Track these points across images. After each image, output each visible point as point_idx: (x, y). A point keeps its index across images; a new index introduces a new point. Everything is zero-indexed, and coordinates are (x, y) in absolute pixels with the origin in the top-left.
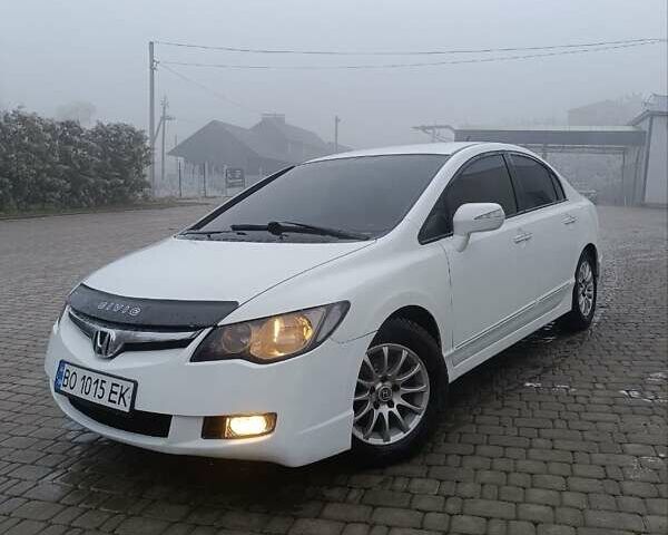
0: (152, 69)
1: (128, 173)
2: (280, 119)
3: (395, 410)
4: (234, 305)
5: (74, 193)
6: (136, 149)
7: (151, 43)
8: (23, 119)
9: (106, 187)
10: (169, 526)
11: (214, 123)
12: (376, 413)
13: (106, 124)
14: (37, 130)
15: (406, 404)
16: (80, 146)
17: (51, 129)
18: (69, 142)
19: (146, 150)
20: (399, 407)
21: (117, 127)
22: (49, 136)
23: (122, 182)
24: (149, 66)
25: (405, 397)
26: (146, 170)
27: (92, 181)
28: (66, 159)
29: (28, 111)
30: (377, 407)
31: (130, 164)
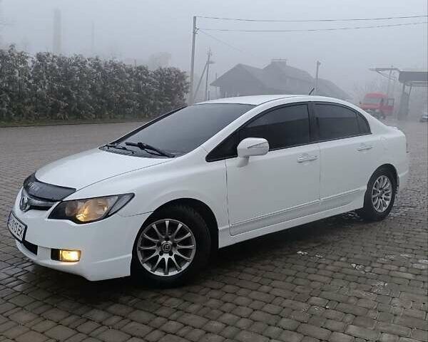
0: (194, 33)
1: (174, 98)
2: (283, 63)
3: (173, 257)
4: (74, 190)
5: (141, 109)
6: (179, 84)
7: (195, 18)
8: (114, 66)
9: (160, 106)
10: (34, 302)
11: (239, 66)
12: (160, 258)
13: (163, 68)
14: (122, 72)
15: (179, 254)
16: (147, 81)
17: (130, 71)
18: (140, 78)
19: (186, 84)
20: (175, 256)
21: (169, 70)
22: (128, 75)
23: (170, 103)
24: (192, 31)
25: (180, 250)
26: (186, 96)
27: (152, 102)
28: (138, 89)
29: (117, 60)
30: (161, 254)
31: (176, 92)
